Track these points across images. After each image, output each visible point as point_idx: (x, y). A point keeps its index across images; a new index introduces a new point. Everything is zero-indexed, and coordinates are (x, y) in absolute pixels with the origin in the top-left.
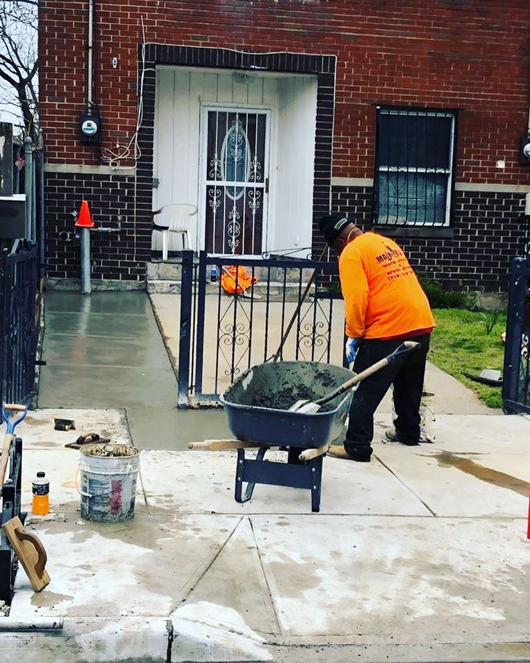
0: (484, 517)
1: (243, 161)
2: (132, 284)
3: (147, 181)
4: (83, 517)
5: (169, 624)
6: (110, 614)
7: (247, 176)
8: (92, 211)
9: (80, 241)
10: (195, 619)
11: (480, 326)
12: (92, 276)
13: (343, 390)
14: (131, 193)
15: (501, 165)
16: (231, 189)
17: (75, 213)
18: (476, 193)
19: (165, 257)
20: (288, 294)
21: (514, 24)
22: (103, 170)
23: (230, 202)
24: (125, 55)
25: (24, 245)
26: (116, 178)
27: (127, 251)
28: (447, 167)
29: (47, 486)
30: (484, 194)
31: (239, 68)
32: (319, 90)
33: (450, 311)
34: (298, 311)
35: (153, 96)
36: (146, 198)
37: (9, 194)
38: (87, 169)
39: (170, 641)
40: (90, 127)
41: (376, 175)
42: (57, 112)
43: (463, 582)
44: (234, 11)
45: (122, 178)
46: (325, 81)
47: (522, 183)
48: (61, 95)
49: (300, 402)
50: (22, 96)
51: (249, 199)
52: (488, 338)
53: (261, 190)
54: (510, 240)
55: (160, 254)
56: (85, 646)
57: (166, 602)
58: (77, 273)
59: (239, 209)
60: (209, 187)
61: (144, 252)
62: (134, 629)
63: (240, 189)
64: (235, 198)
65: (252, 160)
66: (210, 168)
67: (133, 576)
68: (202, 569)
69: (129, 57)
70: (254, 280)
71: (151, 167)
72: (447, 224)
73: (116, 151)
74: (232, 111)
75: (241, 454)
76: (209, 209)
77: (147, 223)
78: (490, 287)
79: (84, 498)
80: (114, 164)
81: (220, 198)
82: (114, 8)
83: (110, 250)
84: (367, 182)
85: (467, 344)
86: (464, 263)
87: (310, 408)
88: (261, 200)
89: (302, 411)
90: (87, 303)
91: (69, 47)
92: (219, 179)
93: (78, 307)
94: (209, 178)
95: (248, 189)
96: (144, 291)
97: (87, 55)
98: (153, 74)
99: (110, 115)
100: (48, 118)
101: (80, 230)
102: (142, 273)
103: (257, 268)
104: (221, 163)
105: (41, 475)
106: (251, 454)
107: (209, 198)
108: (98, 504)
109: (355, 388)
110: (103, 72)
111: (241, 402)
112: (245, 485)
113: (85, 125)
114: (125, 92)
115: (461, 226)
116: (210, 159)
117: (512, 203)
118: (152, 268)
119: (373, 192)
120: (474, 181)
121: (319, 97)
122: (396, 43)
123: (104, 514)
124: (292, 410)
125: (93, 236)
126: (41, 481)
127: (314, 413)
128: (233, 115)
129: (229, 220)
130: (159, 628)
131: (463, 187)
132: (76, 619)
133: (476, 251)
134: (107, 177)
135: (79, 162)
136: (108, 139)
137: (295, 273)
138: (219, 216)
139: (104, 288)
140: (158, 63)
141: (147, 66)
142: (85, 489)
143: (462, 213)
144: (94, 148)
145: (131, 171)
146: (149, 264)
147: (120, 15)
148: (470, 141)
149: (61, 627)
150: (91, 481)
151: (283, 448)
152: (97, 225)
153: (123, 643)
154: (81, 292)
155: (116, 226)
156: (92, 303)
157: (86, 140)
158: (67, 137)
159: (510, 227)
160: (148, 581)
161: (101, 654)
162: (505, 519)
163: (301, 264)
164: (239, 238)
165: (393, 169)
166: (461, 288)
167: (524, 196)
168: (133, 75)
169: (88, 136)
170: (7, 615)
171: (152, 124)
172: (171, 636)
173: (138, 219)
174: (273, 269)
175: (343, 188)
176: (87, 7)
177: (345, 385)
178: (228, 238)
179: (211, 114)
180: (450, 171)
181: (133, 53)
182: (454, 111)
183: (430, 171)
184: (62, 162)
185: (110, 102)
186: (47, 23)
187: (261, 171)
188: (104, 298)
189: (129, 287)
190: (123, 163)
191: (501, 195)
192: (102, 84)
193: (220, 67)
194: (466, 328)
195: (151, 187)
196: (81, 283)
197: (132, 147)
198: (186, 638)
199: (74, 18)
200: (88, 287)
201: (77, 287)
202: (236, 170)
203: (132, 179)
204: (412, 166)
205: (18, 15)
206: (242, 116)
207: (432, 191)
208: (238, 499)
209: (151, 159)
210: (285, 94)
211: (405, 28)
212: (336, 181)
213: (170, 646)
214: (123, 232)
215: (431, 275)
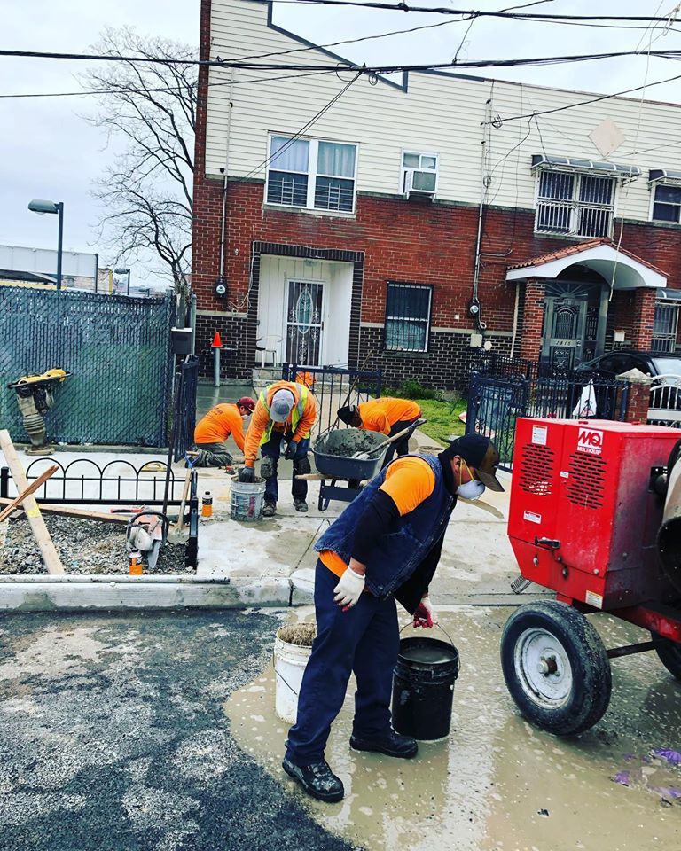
0: (461, 521)
1: (309, 311)
2: (243, 382)
3: (253, 321)
4: (231, 518)
5: (290, 582)
6: (255, 576)
7: (311, 320)
8: (221, 338)
9: (214, 356)
10: (304, 578)
11: (446, 410)
12: (221, 376)
13: (382, 447)
14: (244, 328)
15: (457, 317)
16: (301, 327)
17: (211, 340)
18: (442, 334)
19: (263, 366)
20: (334, 389)
21: (466, 236)
22: (228, 314)
23: (301, 336)
24: (242, 248)
25: (192, 358)
26: (235, 319)
27: (241, 362)
28: (426, 318)
29: (211, 500)
30: (447, 334)
31: (308, 257)
32: (354, 272)
33: (428, 401)
34: (349, 397)
35: (258, 272)
36: (253, 331)
37: (182, 328)
38: (219, 314)
39: (292, 592)
40: (221, 289)
41: (386, 322)
42: (201, 280)
43: (454, 559)
44: (306, 224)
45: (240, 319)
46: (358, 266)
47: (469, 328)
48: (205, 270)
49: (358, 453)
50: (174, 270)
51: (312, 333)
52: (450, 417)
53: (319, 328)
54: (461, 360)
55: (260, 364)
56: (242, 594)
57: (287, 569)
58: (211, 374)
59: (306, 339)
60: (288, 326)
61: (252, 363)
62: (270, 584)
63: (307, 327)
64: (304, 333)
65: (314, 310)
66: (289, 315)
67: (266, 553)
68: (305, 549)
69: (245, 249)
70: (314, 381)
71: (256, 313)
72: (426, 351)
73: (236, 303)
74: (309, 282)
75: (323, 483)
76: (288, 339)
77: (253, 346)
78: (450, 388)
79: (233, 507)
80: (235, 311)
81: (295, 333)
82: (237, 220)
83: (231, 361)
84: (381, 325)
85: (439, 421)
86: (435, 373)
87: (363, 457)
88: (318, 334)
89: (358, 458)
90: (217, 392)
91: (210, 242)
92: (295, 322)
93: (212, 394)
94: (289, 321)
95: (311, 328)
96: (251, 385)
97: (220, 247)
98: (259, 259)
99: (233, 282)
100: (196, 283)
101: (214, 349)
102: (250, 375)
103: (316, 374)
104: (296, 312)
105: (208, 493)
106: (328, 483)
107: (289, 332)
108: (241, 511)
109: (388, 446)
110: (229, 258)
111: (322, 452)
112: (324, 500)
113: (218, 288)
114: (242, 269)
115: (434, 352)
116: (290, 310)
117: (463, 339)
118: (255, 372)
119: (384, 331)
120: (442, 326)
121: (354, 275)
122: (399, 245)
123: (245, 516)
124: (353, 457)
125: (222, 353)
126: (208, 497)
127: (365, 460)
128: (303, 284)
129: (300, 345)
130: (285, 584)
131: (434, 329)
132: (236, 578)
133: (442, 367)
134: (230, 318)
135: (214, 310)
136: (232, 296)
137: (338, 377)
138: (294, 343)
139: (227, 383)
140: (262, 253)
141: (255, 254)
142: (233, 502)
143: (434, 345)
144: (223, 301)
145: (244, 315)
146: (254, 370)
147: (240, 224)
148: (440, 303)
149: (229, 580)
150: (237, 498)
151: (346, 480)
152: (224, 347)
153: (263, 592)
154: (214, 386)
155: (235, 347)
156: (220, 392)
157: (218, 297)
158: (208, 295)
159: (461, 353)
160: (274, 556)
161: (251, 598)
162: (474, 523)
163: (342, 372)
164: (306, 356)
165: (396, 318)
166: (434, 388)
167: (470, 335)
168: (247, 260)
169: (219, 294)
170: (195, 574)
171: (258, 288)
172: (292, 588)
173: (248, 344)
174: (326, 374)
175: (367, 329)
176: (221, 219)
177: (383, 444)
178: (300, 355)
179: (291, 284)
180: (428, 320)
181: (247, 247)
182: (432, 286)
183: (416, 320)
184: (205, 309)
185: (233, 275)
186: (197, 228)
187: (319, 317)
188: (227, 389)
189: (242, 383)
190: (240, 311)
191: (457, 335)
192: (229, 264)
193: (298, 256)
194: (438, 411)
195: (256, 325)
196: (214, 380)
197: (246, 301)
198: (301, 590)
199: (213, 226)
200: (218, 383)
201: (211, 383)
202: (304, 316)
203: (245, 320)
204: (412, 317)
205: (173, 222)
206: (308, 285)
207: (417, 331)
208: (320, 509)
209: (256, 309)
210: (333, 272)
211: (404, 237)
212: (363, 324)
213: (291, 594)
214: (239, 351)
215: (416, 380)
